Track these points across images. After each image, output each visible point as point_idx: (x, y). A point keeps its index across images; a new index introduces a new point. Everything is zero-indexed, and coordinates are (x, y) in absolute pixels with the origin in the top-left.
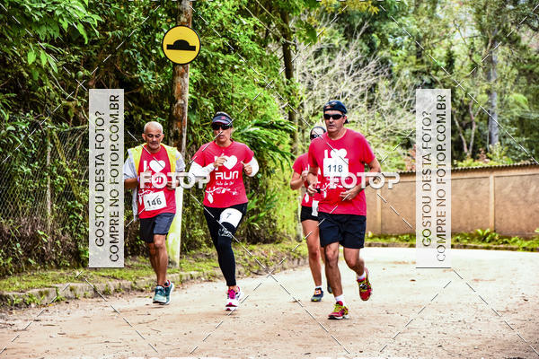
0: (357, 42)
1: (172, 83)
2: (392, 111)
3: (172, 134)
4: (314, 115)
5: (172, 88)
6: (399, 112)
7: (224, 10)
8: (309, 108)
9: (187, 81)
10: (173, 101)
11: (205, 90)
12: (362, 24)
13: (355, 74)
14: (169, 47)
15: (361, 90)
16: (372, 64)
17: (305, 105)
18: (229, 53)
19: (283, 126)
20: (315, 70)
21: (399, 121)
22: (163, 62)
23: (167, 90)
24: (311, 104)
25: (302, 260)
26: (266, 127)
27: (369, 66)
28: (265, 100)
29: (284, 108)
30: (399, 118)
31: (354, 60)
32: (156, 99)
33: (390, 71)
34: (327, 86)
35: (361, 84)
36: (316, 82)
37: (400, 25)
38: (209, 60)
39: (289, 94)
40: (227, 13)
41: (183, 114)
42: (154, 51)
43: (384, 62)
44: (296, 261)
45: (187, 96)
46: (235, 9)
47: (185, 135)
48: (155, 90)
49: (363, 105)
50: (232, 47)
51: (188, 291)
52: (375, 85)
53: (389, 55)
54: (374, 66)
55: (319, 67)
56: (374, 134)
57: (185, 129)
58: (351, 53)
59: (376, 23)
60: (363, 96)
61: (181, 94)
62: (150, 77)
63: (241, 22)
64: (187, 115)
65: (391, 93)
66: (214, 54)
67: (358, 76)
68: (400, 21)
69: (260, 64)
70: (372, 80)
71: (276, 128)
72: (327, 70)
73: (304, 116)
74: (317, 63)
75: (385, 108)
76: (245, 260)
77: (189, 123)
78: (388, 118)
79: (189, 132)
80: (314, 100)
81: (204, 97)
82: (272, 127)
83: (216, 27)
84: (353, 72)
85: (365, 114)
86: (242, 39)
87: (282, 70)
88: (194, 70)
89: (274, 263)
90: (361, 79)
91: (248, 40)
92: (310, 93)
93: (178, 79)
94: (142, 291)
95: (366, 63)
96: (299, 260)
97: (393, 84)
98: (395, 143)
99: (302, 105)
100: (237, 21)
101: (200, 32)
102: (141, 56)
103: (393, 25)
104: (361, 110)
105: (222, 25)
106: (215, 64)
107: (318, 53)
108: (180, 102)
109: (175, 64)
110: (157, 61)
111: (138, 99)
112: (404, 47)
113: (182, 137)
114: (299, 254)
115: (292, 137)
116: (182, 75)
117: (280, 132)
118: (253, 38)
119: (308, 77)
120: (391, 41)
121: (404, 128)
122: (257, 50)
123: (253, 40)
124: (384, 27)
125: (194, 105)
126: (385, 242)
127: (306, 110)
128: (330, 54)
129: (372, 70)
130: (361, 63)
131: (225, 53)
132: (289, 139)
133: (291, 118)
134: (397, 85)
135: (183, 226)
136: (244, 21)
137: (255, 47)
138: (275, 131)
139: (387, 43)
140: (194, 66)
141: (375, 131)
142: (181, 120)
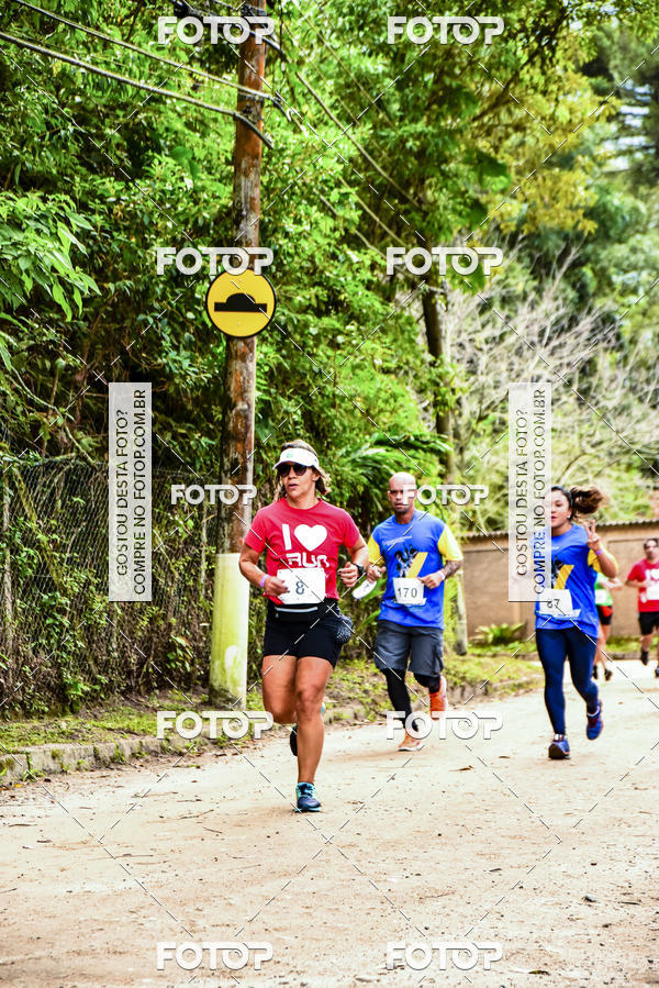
0: (556, 285)
1: (226, 372)
2: (622, 410)
3: (227, 465)
4: (481, 419)
5: (225, 383)
6: (638, 410)
7: (316, 236)
8: (470, 407)
9: (252, 367)
10: (228, 405)
11: (285, 382)
12: (566, 253)
13: (555, 343)
14: (219, 307)
15: (565, 371)
16: (586, 324)
17: (464, 401)
18: (327, 313)
19: (427, 443)
20: (480, 337)
21: (638, 427)
22: (208, 334)
23: (217, 386)
24: (475, 399)
25: (468, 689)
26: (396, 446)
27: (579, 328)
28: (394, 396)
29: (425, 409)
30: (638, 421)
31: (553, 318)
32: (196, 401)
33: (618, 337)
34: (503, 366)
35: (565, 361)
36: (483, 360)
37: (634, 250)
38: (290, 328)
39: (437, 384)
40: (323, 242)
41: (247, 427)
42: (190, 315)
43: (607, 319)
44: (458, 691)
45: (254, 395)
46: (337, 235)
47: (250, 466)
48: (196, 387)
49: (570, 400)
50: (333, 303)
51: (265, 752)
52: (591, 362)
53: (614, 307)
54: (589, 327)
55: (489, 332)
56: (593, 451)
57: (251, 456)
58: (547, 304)
59: (590, 248)
60: (569, 383)
61: (243, 392)
62: (186, 364)
63: (348, 259)
64: (253, 428)
65: (622, 375)
66: (299, 317)
67: (561, 346)
68: (632, 242)
69: (383, 331)
70: (586, 354)
71: (416, 448)
72: (502, 337)
73: (462, 422)
74: (483, 326)
75: (610, 405)
76: (366, 692)
77: (258, 444)
78: (619, 423)
79: (259, 460)
80: (480, 393)
81: (283, 395)
82: (407, 445)
83: (301, 268)
84: (550, 339)
85: (576, 416)
86: (351, 288)
87: (421, 341)
88: (265, 349)
89: (419, 695)
90: (565, 352)
91: (361, 290)
92: (472, 378)
93: (237, 365)
94: (181, 754)
95: (573, 321)
96: (463, 688)
97: (626, 358)
98: (629, 467)
99: (458, 402)
100: (341, 257)
101: (274, 277)
102: (169, 324)
103: (620, 251)
104: (567, 407)
105: (313, 262)
106: (302, 335)
107: (485, 307)
108: (241, 406)
109: (230, 338)
110: (197, 333)
111: (164, 402)
112: (641, 291)
113: (245, 469)
114: (463, 679)
115: (442, 462)
116: (243, 358)
117: (421, 454)
118: (369, 286)
119: (469, 350)
120: (617, 279)
121: (646, 440)
122: (378, 306)
123: (368, 288)
124: (603, 254)
125: (266, 410)
126: (618, 651)
127: (466, 410)
128: (507, 308)
129: (586, 335)
130: (565, 322)
131: (319, 313)
132: (437, 468)
133: (440, 427)
134: (632, 360)
135: (250, 633)
136: (354, 256)
137: (373, 301)
138: (412, 452)
139: (610, 284)
140: (264, 340)
141: (593, 446)
142: (243, 439)
